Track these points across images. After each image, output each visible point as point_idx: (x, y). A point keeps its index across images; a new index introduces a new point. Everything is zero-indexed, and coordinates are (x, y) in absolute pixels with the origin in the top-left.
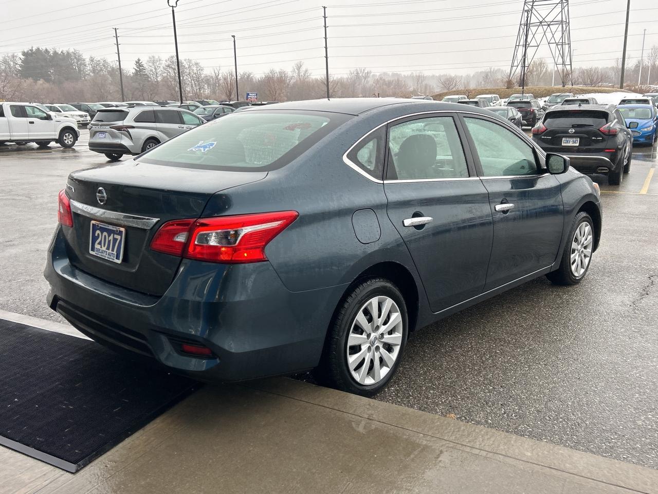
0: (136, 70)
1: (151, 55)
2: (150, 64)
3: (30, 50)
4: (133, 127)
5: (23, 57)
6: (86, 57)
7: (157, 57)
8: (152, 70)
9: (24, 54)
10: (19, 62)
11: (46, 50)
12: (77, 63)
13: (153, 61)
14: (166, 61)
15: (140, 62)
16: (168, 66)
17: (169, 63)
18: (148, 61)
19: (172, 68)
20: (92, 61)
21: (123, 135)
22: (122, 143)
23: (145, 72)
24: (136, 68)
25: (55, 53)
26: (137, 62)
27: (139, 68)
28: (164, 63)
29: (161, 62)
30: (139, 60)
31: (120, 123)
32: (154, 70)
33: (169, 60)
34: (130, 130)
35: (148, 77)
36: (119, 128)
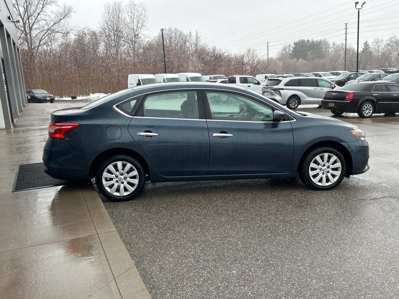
0: (363, 49)
1: (376, 38)
2: (375, 44)
3: (299, 41)
4: (283, 89)
5: (294, 46)
6: (330, 42)
7: (380, 39)
8: (375, 48)
9: (295, 44)
10: (292, 49)
11: (308, 40)
12: (325, 47)
13: (377, 42)
14: (387, 41)
15: (367, 43)
16: (388, 44)
17: (389, 42)
18: (373, 42)
19: (390, 45)
20: (334, 45)
21: (276, 94)
22: (275, 98)
23: (370, 50)
24: (364, 48)
25: (313, 42)
26: (365, 44)
27: (366, 47)
28: (385, 43)
29: (383, 42)
30: (366, 42)
31: (276, 87)
32: (377, 48)
33: (389, 40)
34: (281, 91)
35: (372, 53)
36: (275, 90)
